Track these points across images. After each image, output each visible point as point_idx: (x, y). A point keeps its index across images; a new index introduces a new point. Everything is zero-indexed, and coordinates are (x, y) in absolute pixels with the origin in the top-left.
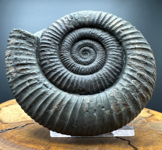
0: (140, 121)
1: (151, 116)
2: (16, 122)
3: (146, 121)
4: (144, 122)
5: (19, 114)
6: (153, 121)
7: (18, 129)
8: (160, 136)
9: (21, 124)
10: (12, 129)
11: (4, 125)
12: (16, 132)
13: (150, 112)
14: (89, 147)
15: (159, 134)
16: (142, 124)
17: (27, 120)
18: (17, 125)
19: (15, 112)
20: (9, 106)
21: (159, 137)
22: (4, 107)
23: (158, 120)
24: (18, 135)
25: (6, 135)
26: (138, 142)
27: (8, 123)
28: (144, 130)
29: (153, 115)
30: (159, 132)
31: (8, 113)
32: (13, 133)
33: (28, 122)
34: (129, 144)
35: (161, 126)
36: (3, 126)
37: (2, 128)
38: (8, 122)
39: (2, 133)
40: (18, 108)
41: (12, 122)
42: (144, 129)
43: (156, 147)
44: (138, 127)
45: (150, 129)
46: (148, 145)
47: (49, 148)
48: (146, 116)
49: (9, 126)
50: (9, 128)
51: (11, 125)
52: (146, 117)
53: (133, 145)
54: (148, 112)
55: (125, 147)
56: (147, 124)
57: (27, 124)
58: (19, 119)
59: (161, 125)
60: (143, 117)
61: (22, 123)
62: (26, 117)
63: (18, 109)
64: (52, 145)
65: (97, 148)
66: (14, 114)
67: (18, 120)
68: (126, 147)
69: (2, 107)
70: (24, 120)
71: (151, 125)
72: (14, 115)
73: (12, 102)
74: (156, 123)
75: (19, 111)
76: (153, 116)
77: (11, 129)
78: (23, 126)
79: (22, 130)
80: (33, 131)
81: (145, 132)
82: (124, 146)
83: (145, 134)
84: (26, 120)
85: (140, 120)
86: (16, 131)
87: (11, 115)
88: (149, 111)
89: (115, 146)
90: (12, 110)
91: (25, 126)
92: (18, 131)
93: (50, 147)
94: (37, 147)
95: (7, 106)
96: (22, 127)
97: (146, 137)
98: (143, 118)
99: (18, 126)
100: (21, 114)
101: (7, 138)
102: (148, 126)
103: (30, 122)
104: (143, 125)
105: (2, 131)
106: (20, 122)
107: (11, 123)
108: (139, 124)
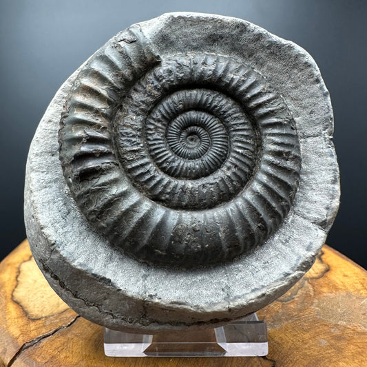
3: (312, 294)
4: (307, 296)
8: (333, 342)
11: (33, 326)
12: (58, 344)
22: (25, 261)
23: (337, 289)
25: (41, 354)
27: (39, 319)
30: (332, 330)
31: (35, 281)
32: (53, 348)
35: (339, 310)
36: (32, 329)
37: (32, 336)
38: (40, 314)
39: (32, 348)
41: (48, 314)
42: (305, 321)
49: (44, 326)
50: (44, 332)
51: (48, 323)
59: (339, 307)
69: (22, 263)
76: (328, 274)
77: (48, 336)
80: (90, 340)
81: (307, 331)
83: (307, 336)
86: (59, 341)
87: (42, 288)
91: (74, 321)
97: (306, 349)
99: (60, 325)
101: (44, 361)
105: (32, 343)
106: (62, 312)
107: (46, 317)
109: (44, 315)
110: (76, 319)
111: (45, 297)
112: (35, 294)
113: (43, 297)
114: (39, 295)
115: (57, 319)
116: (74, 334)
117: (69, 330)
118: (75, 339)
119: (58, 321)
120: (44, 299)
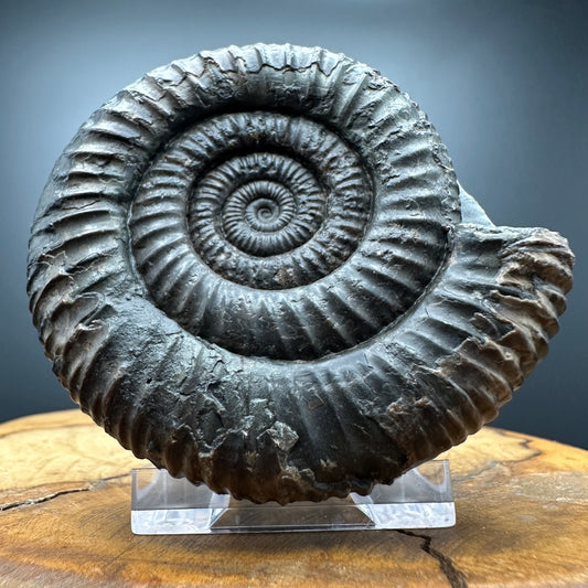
0: (485, 473)
1: (529, 458)
2: (21, 485)
5: (39, 462)
6: (533, 472)
7: (23, 510)
9: (39, 493)
13: (530, 444)
14: (272, 562)
15: (545, 513)
16: (491, 481)
17: (66, 478)
18: (21, 497)
19: (28, 454)
20: (13, 436)
21: (543, 522)
24: (16, 530)
26: (461, 541)
28: (493, 502)
29: (539, 454)
33: (65, 485)
34: (426, 548)
40: (45, 441)
43: (525, 553)
44: (472, 491)
45: (518, 498)
46: (494, 548)
47: (118, 571)
48: (511, 458)
52: (511, 461)
53: (441, 550)
54: (525, 445)
55: (406, 557)
56: (508, 483)
57: (60, 494)
58: (36, 477)
60: (502, 459)
61: (42, 490)
62: (63, 470)
64: (134, 560)
65: (299, 563)
66: (20, 461)
67: (31, 479)
68: (411, 557)
70: (55, 479)
71: (525, 484)
72: (21, 464)
73: (27, 424)
74: (542, 479)
78: (45, 500)
79: (36, 512)
82: (403, 555)
84: (60, 481)
85: (488, 469)
88: (529, 441)
89: (371, 555)
90: (19, 450)
92: (21, 515)
93: (124, 565)
94: (75, 568)
95: (3, 436)
96: (40, 502)
98: (501, 463)
100: (48, 461)
102: (513, 487)
103: (73, 485)
104: (494, 487)
108: (479, 482)
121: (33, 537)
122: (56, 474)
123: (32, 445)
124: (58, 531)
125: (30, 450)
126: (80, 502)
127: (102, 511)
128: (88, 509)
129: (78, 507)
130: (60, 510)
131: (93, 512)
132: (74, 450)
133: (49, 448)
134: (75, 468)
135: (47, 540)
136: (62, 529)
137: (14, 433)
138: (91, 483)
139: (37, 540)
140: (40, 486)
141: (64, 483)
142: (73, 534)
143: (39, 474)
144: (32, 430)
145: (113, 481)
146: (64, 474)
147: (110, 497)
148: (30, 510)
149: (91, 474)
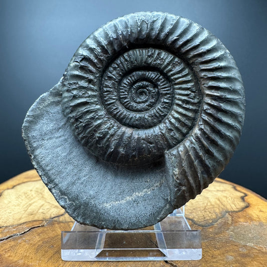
2: (16, 223)
4: (225, 223)
5: (26, 205)
10: (4, 240)
12: (8, 246)
17: (36, 218)
19: (22, 200)
20: (18, 187)
22: (8, 189)
24: (9, 254)
31: (10, 202)
32: (4, 248)
33: (35, 223)
38: (3, 225)
40: (31, 191)
41: (8, 225)
51: (6, 230)
57: (31, 229)
58: (23, 217)
61: (25, 226)
62: (35, 212)
63: (29, 192)
66: (18, 205)
67: (20, 219)
70: (31, 218)
72: (18, 207)
73: (26, 178)
75: (29, 198)
77: (2, 240)
78: (24, 233)
79: (19, 241)
80: (35, 245)
84: (33, 220)
86: (9, 244)
87: (13, 207)
90: (18, 197)
91: (28, 231)
92: (12, 243)
95: (13, 187)
96: (22, 234)
99: (15, 233)
100: (30, 205)
103: (38, 223)
106: (21, 224)
107: (6, 227)
109: (5, 225)
110: (30, 230)
111: (12, 213)
112: (6, 211)
113: (11, 213)
114: (8, 211)
115: (14, 228)
116: (23, 240)
117: (21, 237)
118: (24, 243)
119: (14, 230)
120: (10, 214)
121: (15, 259)
122: (32, 215)
123: (25, 193)
124: (26, 256)
125: (24, 197)
126: (39, 235)
127: (47, 242)
128: (42, 240)
129: (37, 238)
130: (29, 240)
131: (43, 243)
132: (43, 197)
133: (32, 196)
134: (41, 211)
135: (21, 262)
136: (28, 255)
137: (19, 184)
138: (46, 222)
139: (16, 261)
140: (24, 223)
141: (34, 221)
142: (32, 259)
143: (24, 215)
144: (27, 182)
145: (56, 219)
146: (35, 214)
147: (53, 231)
148: (17, 240)
149: (47, 215)
